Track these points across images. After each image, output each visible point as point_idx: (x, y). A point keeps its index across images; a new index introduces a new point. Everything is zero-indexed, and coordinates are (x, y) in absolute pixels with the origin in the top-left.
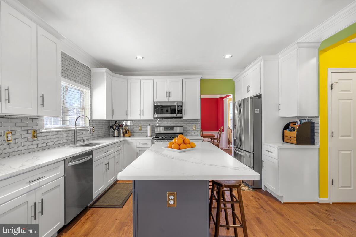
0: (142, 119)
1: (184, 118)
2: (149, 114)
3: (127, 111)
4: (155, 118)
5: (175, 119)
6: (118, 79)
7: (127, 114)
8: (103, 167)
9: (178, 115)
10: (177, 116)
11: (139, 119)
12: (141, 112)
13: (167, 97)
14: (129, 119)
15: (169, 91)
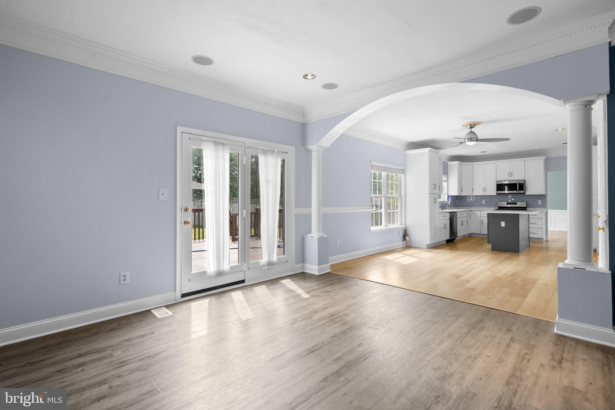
0: (485, 195)
1: (526, 194)
2: (492, 191)
3: (473, 189)
4: (497, 194)
5: (517, 195)
6: (466, 165)
7: (473, 191)
8: (461, 224)
9: (520, 192)
10: (518, 192)
11: (483, 195)
12: (485, 189)
13: (509, 177)
14: (474, 195)
15: (511, 171)
